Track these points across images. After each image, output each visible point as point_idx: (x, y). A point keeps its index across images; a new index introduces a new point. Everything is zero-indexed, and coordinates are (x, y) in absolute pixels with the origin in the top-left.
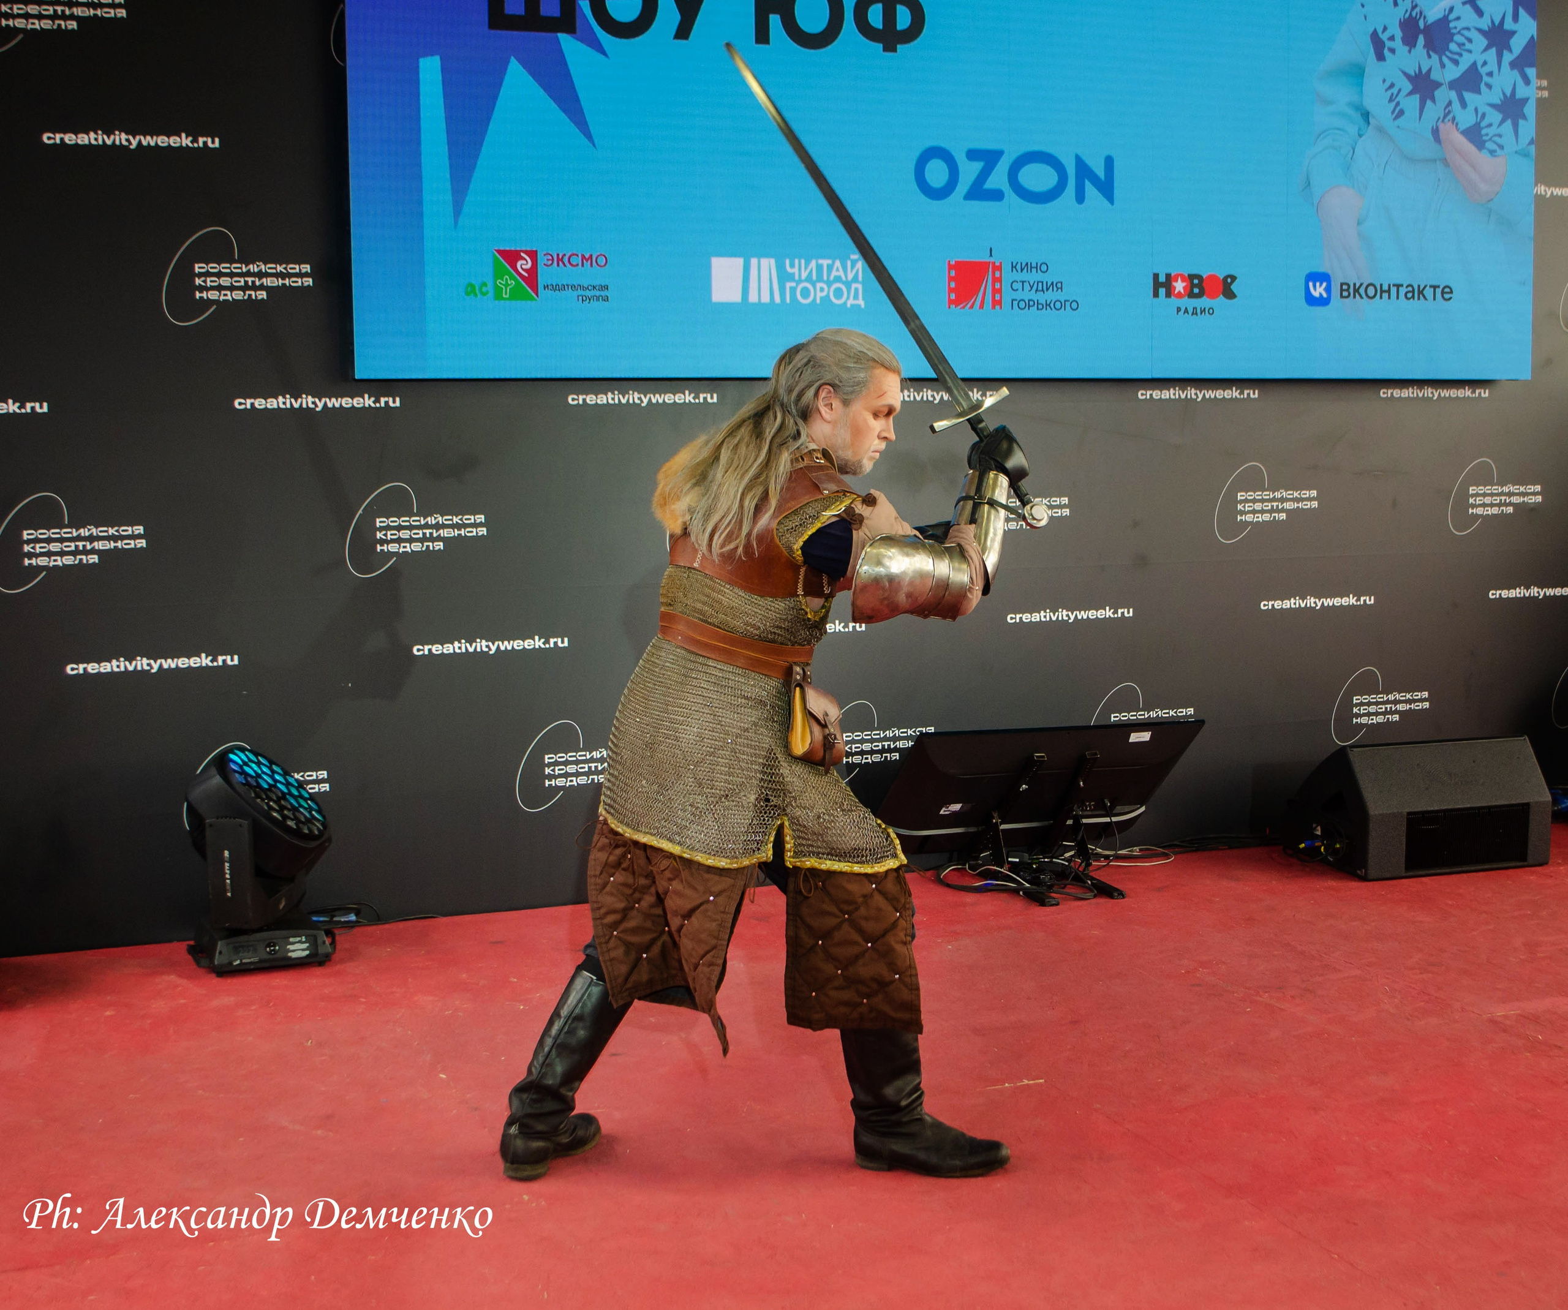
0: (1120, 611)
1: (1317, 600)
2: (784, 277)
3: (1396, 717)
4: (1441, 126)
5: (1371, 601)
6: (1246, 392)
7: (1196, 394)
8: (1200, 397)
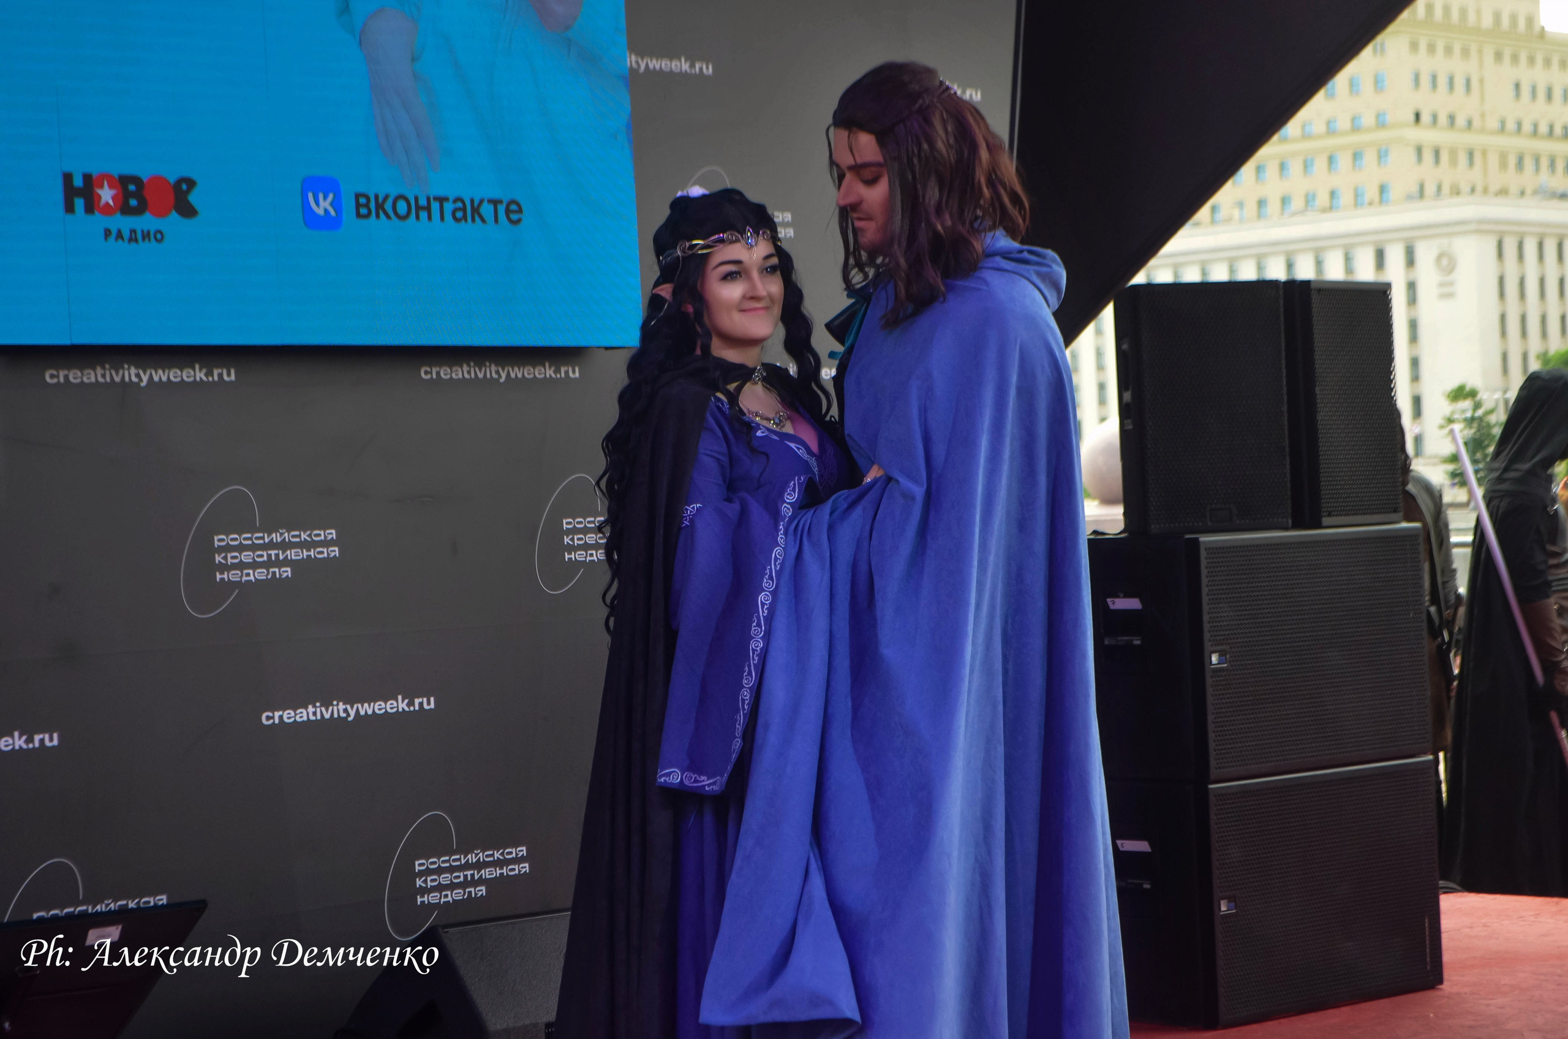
0: (37, 738)
1: (349, 706)
3: (482, 890)
5: (429, 704)
6: (216, 371)
7: (138, 375)
8: (145, 379)
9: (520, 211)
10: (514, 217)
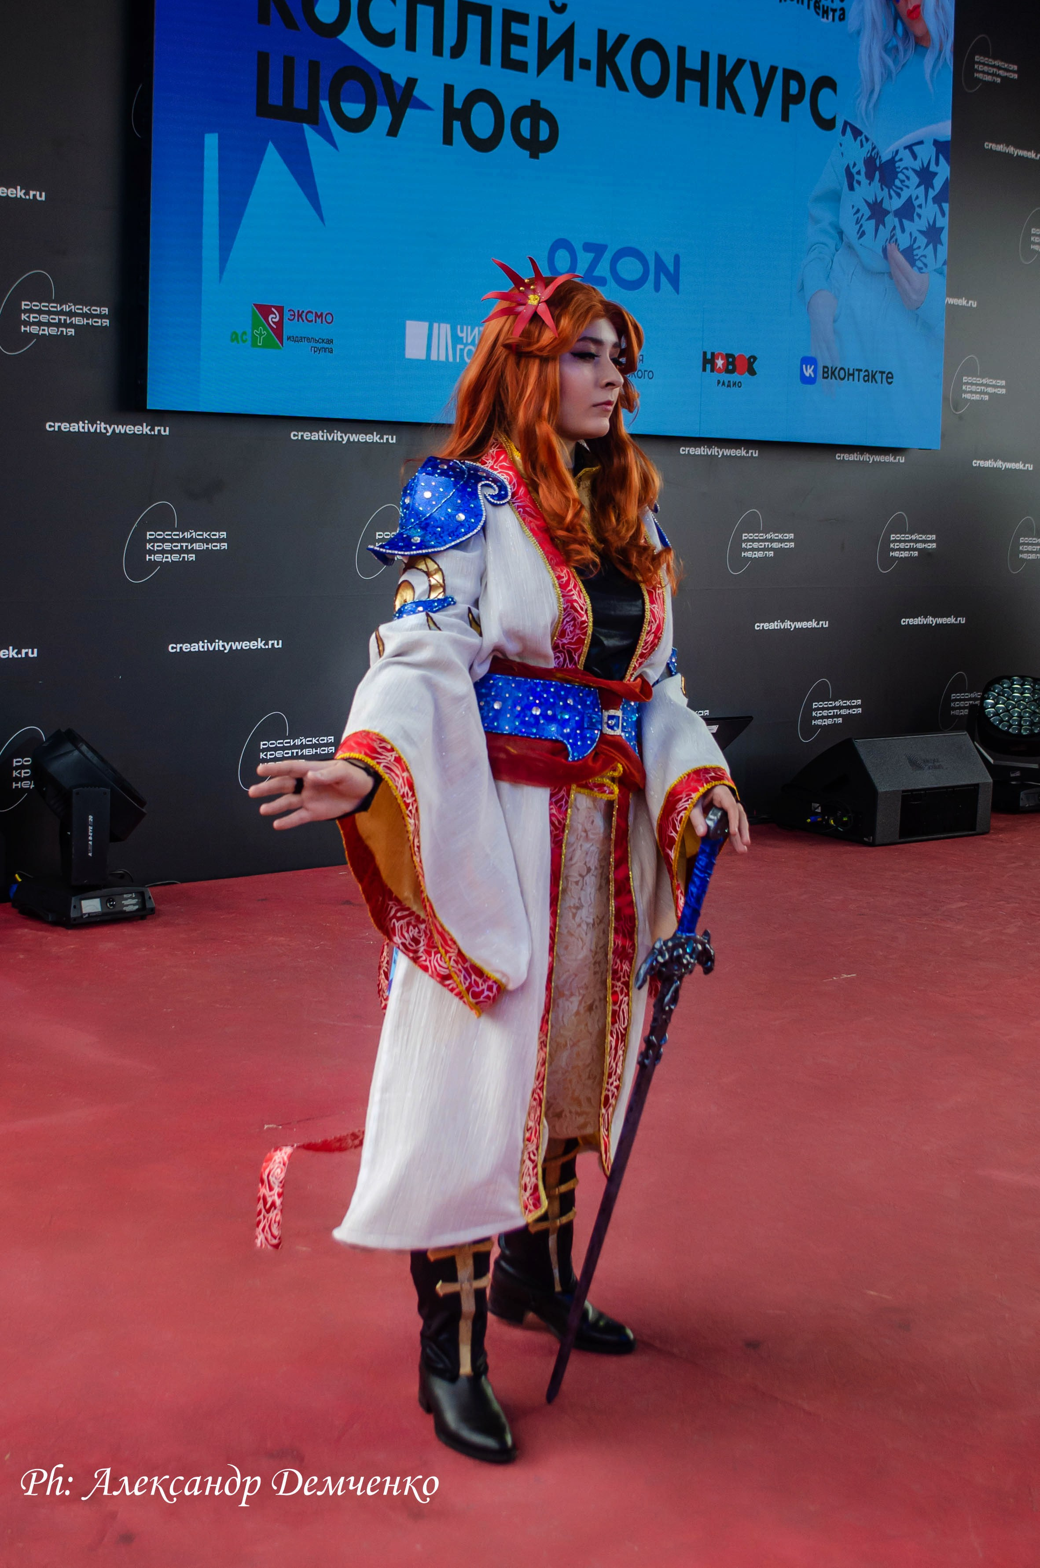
1: (792, 623)
2: (456, 340)
3: (840, 720)
4: (888, 247)
5: (826, 624)
6: (750, 451)
7: (718, 452)
8: (721, 453)
9: (892, 378)
10: (889, 380)
